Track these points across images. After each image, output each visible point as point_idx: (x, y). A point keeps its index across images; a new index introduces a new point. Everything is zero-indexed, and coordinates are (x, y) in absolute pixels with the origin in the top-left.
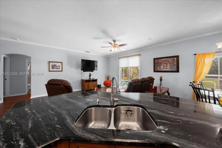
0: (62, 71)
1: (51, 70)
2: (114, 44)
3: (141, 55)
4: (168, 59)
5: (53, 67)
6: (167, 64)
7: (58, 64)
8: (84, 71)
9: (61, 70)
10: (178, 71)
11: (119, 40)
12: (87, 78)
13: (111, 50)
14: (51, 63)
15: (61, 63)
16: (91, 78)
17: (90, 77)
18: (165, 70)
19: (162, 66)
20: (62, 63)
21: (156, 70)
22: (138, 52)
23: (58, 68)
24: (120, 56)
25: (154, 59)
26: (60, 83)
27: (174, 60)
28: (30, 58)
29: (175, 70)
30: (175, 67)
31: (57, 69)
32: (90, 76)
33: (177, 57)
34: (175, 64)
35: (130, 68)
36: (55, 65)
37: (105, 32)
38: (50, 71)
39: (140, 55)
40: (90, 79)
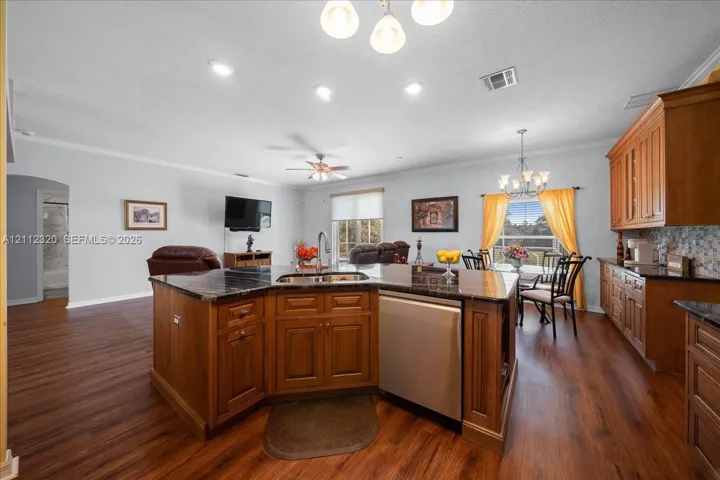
0: (165, 229)
1: (132, 224)
2: (320, 164)
3: (386, 190)
4: (439, 203)
5: (137, 217)
6: (437, 213)
7: (152, 209)
8: (231, 230)
9: (162, 225)
10: (456, 229)
11: (330, 156)
12: (242, 249)
13: (310, 177)
14: (131, 205)
15: (162, 207)
16: (254, 249)
17: (249, 247)
18: (434, 226)
19: (428, 218)
20: (165, 204)
21: (416, 227)
22: (378, 181)
23: (154, 218)
24: (335, 189)
25: (414, 202)
26: (193, 254)
27: (449, 205)
28: (65, 188)
29: (451, 227)
30: (452, 220)
31: (150, 221)
32: (250, 243)
33: (455, 199)
34: (452, 213)
35: (359, 222)
36: (145, 212)
37: (299, 140)
38: (128, 228)
39: (383, 190)
40: (249, 250)
